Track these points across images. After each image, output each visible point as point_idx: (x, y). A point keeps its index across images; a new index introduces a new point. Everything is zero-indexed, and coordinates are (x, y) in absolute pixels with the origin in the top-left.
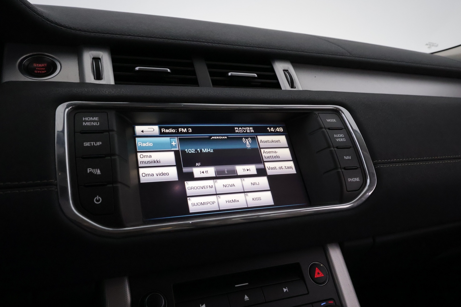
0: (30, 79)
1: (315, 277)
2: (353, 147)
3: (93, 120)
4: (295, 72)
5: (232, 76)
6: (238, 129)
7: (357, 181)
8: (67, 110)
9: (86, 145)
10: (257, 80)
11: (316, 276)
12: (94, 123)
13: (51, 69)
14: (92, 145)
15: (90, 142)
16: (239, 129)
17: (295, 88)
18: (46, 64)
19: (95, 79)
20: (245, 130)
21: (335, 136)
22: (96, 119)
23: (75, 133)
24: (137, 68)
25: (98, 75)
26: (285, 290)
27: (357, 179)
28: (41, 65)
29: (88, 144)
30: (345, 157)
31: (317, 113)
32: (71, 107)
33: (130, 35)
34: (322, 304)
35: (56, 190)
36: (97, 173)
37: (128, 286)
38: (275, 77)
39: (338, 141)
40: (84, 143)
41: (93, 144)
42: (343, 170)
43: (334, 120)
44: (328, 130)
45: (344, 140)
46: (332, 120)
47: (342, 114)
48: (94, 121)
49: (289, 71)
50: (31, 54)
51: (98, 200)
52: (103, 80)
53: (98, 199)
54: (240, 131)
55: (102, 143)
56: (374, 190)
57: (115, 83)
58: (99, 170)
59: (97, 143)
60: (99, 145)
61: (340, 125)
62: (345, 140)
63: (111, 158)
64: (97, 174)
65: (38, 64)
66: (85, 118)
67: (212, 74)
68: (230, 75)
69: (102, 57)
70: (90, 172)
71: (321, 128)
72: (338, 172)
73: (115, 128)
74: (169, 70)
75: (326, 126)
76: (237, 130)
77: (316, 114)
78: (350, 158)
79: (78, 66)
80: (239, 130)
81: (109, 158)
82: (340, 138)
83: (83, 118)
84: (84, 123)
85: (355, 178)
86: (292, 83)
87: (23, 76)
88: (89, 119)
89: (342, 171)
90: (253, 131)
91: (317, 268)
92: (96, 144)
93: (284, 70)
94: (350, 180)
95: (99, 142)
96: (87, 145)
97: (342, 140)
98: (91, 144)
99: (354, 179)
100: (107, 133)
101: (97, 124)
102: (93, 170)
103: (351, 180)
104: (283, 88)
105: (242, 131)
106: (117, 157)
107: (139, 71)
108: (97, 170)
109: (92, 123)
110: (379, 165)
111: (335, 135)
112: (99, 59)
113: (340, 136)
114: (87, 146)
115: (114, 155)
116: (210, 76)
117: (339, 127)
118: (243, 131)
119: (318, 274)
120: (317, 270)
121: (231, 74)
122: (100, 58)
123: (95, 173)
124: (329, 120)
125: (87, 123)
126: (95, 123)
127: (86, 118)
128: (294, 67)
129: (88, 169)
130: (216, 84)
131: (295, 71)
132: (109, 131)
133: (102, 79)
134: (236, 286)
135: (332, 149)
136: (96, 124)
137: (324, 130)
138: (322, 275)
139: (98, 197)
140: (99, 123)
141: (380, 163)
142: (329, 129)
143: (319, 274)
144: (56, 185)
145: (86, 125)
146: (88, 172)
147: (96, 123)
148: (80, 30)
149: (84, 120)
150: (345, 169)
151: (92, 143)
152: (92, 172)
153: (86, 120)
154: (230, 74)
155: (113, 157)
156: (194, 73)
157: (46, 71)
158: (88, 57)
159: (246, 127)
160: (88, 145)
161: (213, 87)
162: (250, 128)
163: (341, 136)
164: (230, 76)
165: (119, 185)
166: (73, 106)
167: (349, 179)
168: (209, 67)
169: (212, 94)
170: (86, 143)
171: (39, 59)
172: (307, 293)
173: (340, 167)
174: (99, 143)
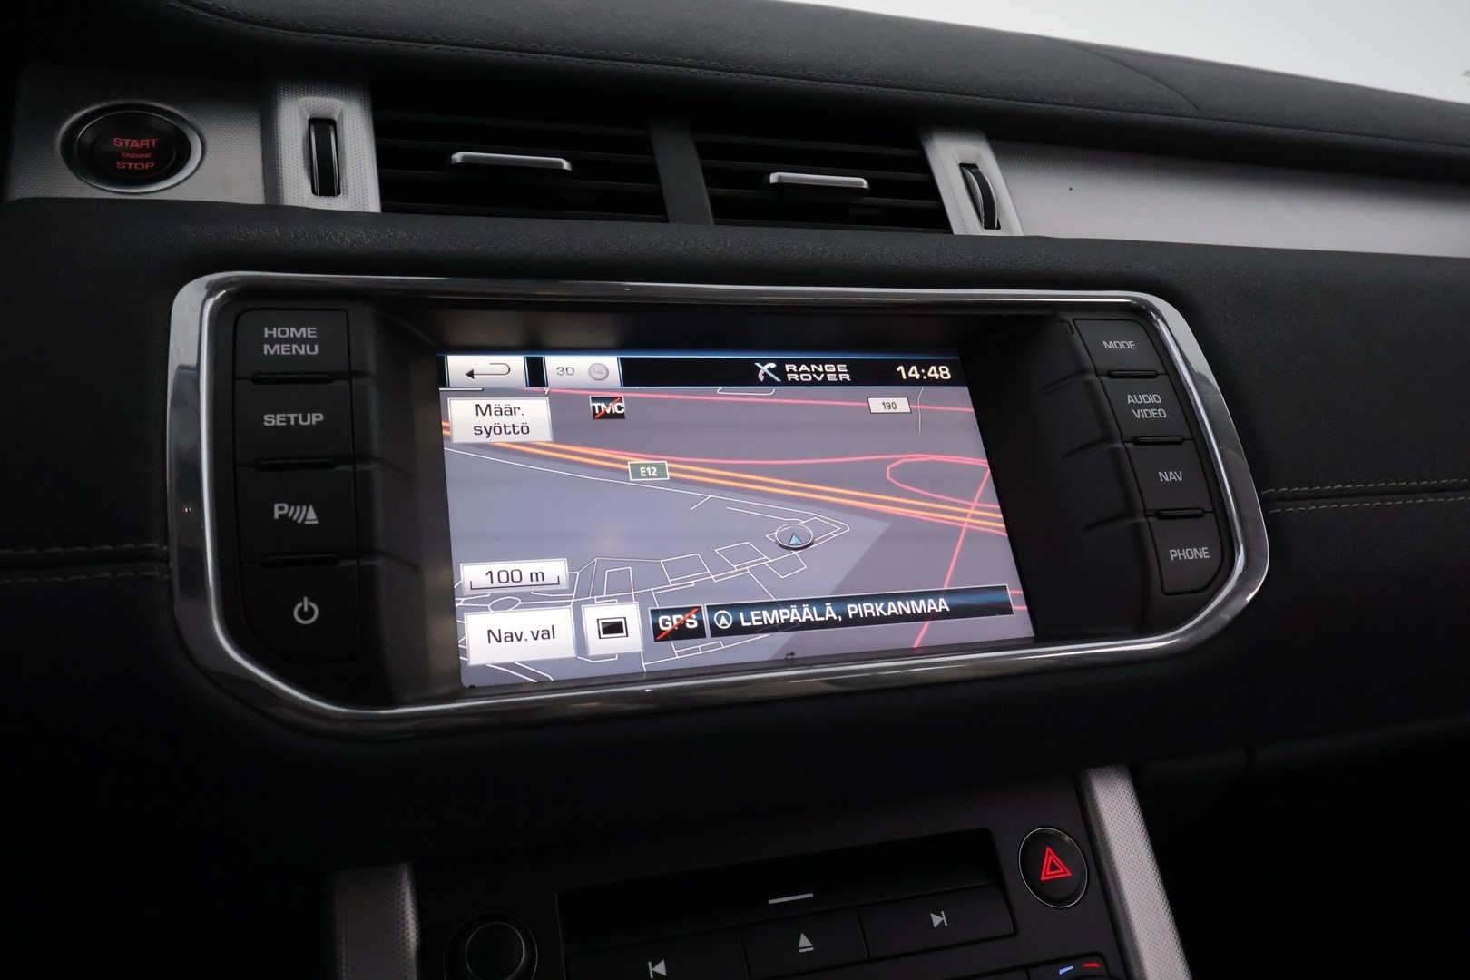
0: (100, 191)
1: (1043, 878)
2: (1193, 439)
3: (298, 335)
4: (1002, 173)
5: (781, 186)
6: (798, 368)
7: (1201, 557)
8: (210, 302)
9: (271, 422)
10: (866, 200)
11: (1047, 875)
12: (301, 349)
13: (172, 154)
14: (292, 422)
15: (286, 412)
16: (800, 370)
17: (999, 227)
18: (154, 141)
19: (314, 192)
20: (818, 373)
21: (1130, 399)
22: (308, 332)
23: (234, 379)
24: (458, 157)
25: (326, 178)
26: (936, 920)
27: (1202, 553)
28: (139, 144)
29: (278, 419)
30: (1160, 473)
31: (1069, 317)
32: (224, 292)
33: (435, 42)
34: (1061, 972)
35: (166, 577)
36: (305, 519)
37: (412, 894)
38: (931, 190)
39: (1138, 417)
40: (266, 417)
41: (296, 419)
42: (1152, 520)
43: (1130, 345)
44: (1104, 379)
45: (1163, 415)
46: (1120, 345)
47: (1159, 321)
48: (300, 341)
49: (981, 169)
50: (105, 104)
51: (306, 612)
52: (341, 195)
53: (306, 609)
54: (802, 375)
55: (324, 416)
56: (1257, 590)
57: (384, 208)
58: (311, 508)
59: (309, 415)
60: (317, 422)
61: (1149, 362)
62: (1165, 416)
63: (354, 468)
64: (306, 522)
65: (127, 141)
66: (270, 329)
67: (712, 178)
68: (776, 182)
69: (341, 115)
70: (280, 516)
71: (1083, 371)
72: (1137, 527)
73: (372, 367)
74: (566, 165)
75: (1097, 367)
76: (791, 372)
77: (1067, 322)
78: (1180, 479)
79: (259, 148)
80: (799, 373)
81: (349, 468)
82: (1147, 406)
83: (266, 329)
84: (266, 347)
85: (1195, 550)
86: (988, 212)
87: (75, 179)
88: (283, 333)
89: (1149, 524)
90: (848, 377)
91: (1048, 849)
92: (305, 419)
93: (962, 166)
94: (1175, 554)
95: (314, 415)
96: (273, 424)
97: (1152, 413)
98: (288, 419)
99: (1189, 552)
100: (344, 383)
101: (312, 350)
102: (292, 508)
103: (1180, 555)
104: (957, 230)
105: (809, 375)
106: (374, 467)
107: (466, 165)
108: (304, 508)
109: (295, 346)
110: (1282, 503)
111: (1129, 396)
112: (332, 122)
113: (1147, 400)
114: (275, 426)
115: (366, 457)
116: (709, 183)
117: (1147, 368)
118: (814, 375)
119: (1050, 870)
120: (1050, 857)
121: (780, 178)
122: (336, 119)
123: (299, 521)
124: (1111, 342)
125: (277, 346)
126: (303, 346)
127: (275, 329)
128: (999, 153)
129: (276, 506)
130: (726, 211)
131: (1001, 167)
132: (349, 375)
133: (339, 193)
134: (771, 902)
135: (1119, 445)
136: (308, 352)
137: (1092, 377)
138: (1066, 872)
139: (306, 603)
140: (316, 346)
141: (1284, 498)
142: (1110, 375)
143: (1054, 869)
144: (166, 560)
145: (272, 352)
146: (276, 517)
147: (308, 346)
148: (268, 23)
149: (266, 336)
150: (1159, 515)
151: (292, 416)
152: (290, 515)
153: (275, 336)
154: (774, 178)
155: (361, 467)
156: (650, 173)
157: (153, 164)
158: (293, 115)
159: (824, 362)
160: (278, 424)
161: (716, 224)
162: (838, 366)
163: (1152, 398)
164: (775, 184)
165: (379, 562)
166: (229, 290)
167: (1171, 551)
168: (704, 151)
169: (707, 248)
170: (273, 416)
171: (130, 122)
172: (1012, 931)
173: (1142, 508)
174: (314, 418)
